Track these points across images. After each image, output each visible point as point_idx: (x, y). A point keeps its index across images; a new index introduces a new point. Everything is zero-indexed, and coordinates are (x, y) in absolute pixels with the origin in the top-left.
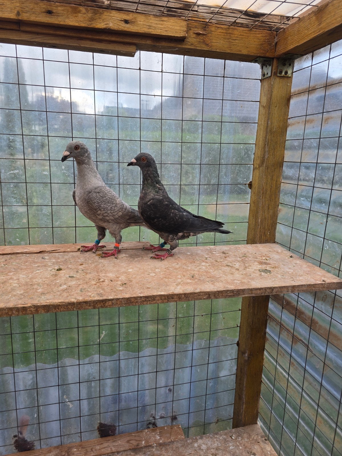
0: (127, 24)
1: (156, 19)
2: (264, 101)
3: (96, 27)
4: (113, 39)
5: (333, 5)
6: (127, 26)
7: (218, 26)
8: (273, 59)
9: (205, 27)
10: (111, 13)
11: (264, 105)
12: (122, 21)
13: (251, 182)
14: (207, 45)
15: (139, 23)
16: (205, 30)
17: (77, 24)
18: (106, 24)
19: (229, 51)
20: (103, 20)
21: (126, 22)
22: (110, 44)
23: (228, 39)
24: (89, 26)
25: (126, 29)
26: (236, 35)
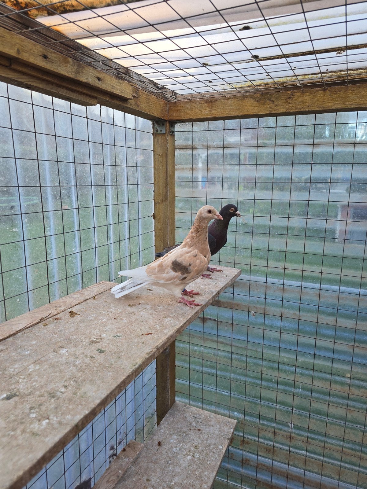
0: (100, 81)
1: (117, 81)
2: (160, 151)
3: (80, 80)
4: (86, 91)
5: (221, 102)
6: (100, 83)
7: (143, 92)
8: (166, 121)
9: (137, 92)
10: (89, 69)
11: (161, 154)
12: (96, 77)
13: (154, 214)
14: (138, 106)
15: (107, 82)
16: (137, 94)
17: (67, 74)
18: (87, 79)
19: (148, 113)
20: (85, 74)
21: (99, 79)
22: (80, 94)
23: (148, 103)
24: (75, 78)
25: (99, 86)
26: (151, 101)
